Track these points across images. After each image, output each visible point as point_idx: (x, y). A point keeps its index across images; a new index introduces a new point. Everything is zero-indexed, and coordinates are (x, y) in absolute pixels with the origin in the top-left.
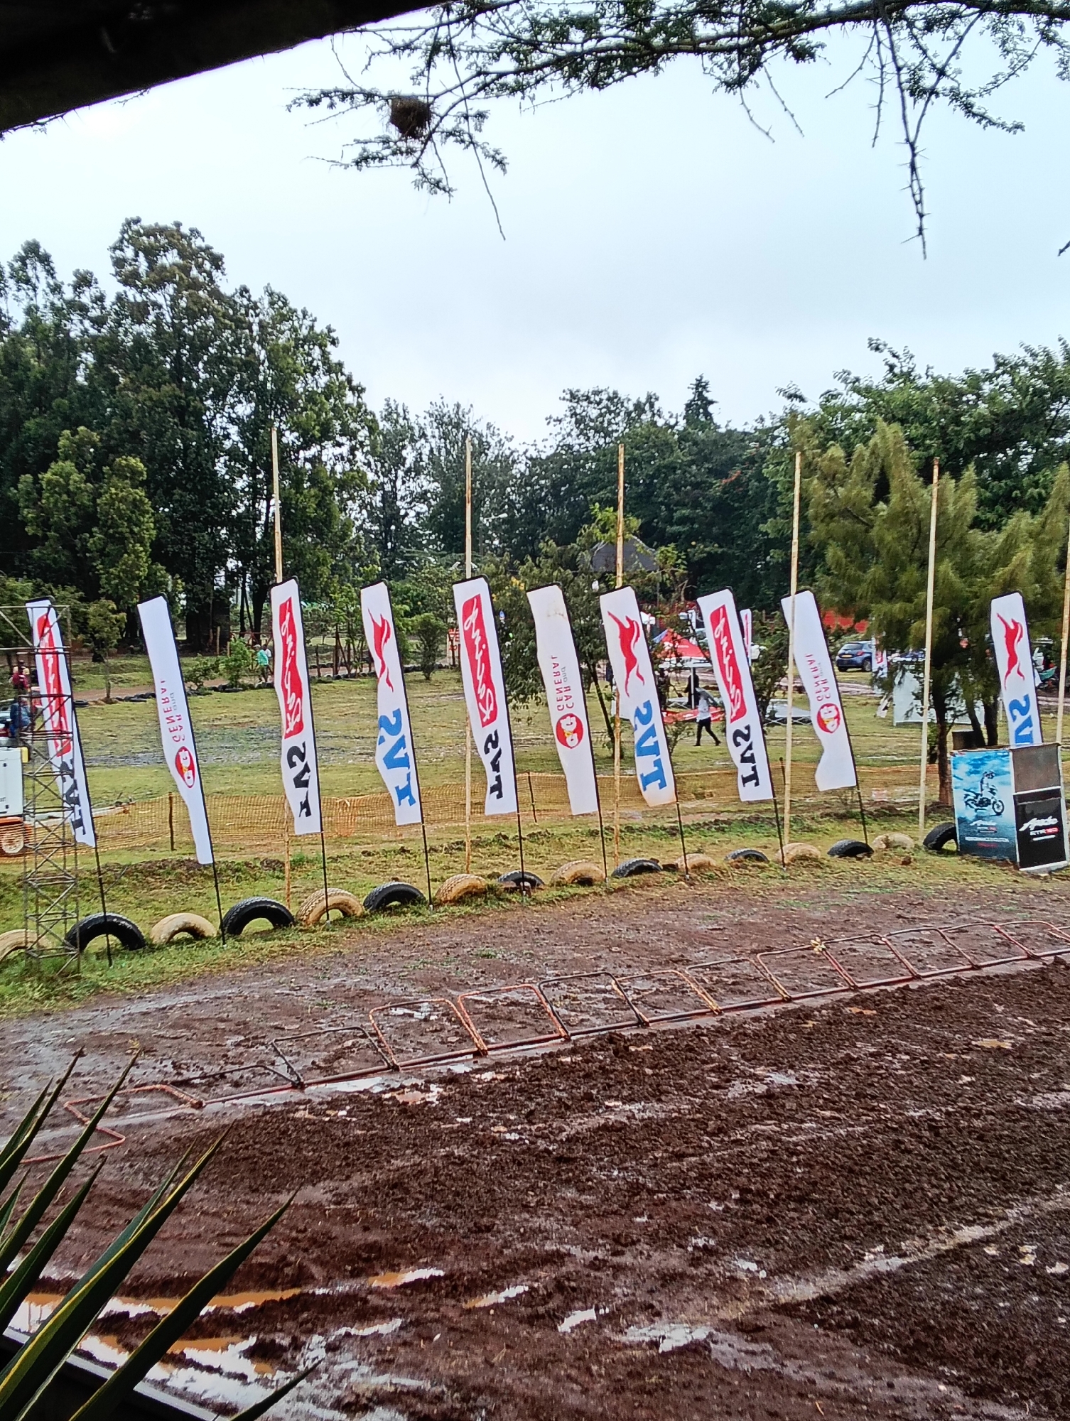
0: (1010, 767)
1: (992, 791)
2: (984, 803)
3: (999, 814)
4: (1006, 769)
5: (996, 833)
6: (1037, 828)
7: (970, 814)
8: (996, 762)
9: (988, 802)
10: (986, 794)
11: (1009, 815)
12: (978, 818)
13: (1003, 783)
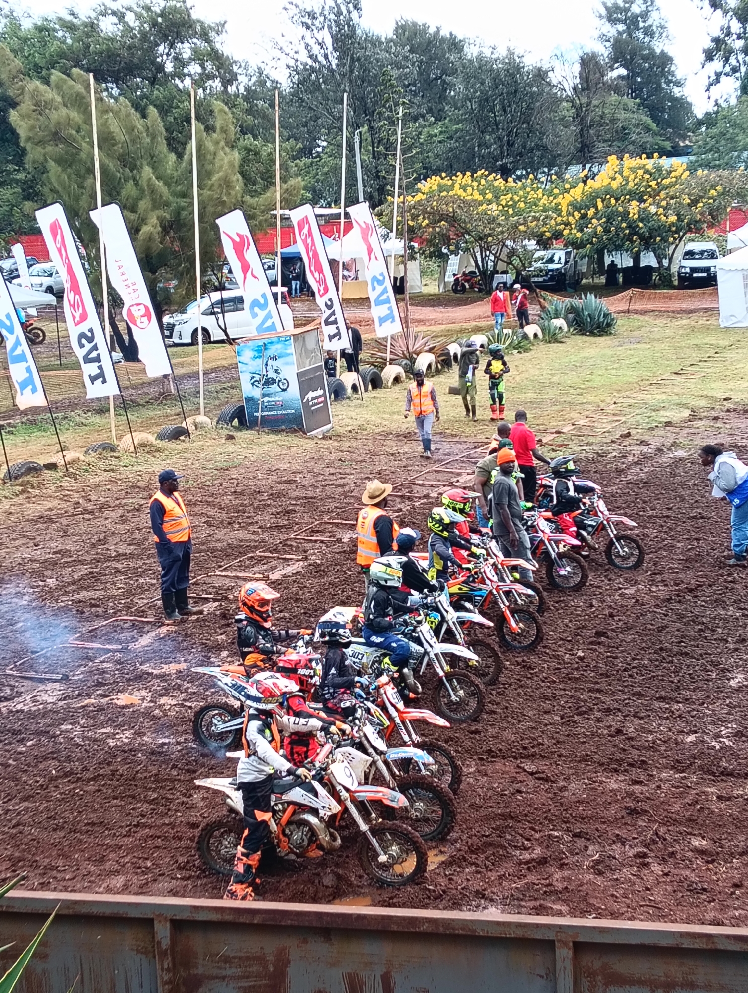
0: (291, 350)
1: (276, 371)
2: (269, 382)
3: (284, 390)
4: (288, 351)
5: (283, 407)
6: (313, 399)
7: (256, 393)
8: (279, 346)
9: (274, 381)
10: (272, 374)
11: (294, 390)
12: (264, 395)
13: (287, 364)
